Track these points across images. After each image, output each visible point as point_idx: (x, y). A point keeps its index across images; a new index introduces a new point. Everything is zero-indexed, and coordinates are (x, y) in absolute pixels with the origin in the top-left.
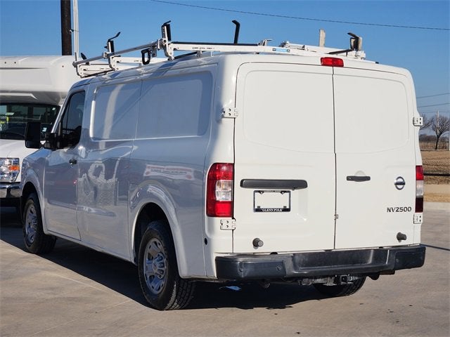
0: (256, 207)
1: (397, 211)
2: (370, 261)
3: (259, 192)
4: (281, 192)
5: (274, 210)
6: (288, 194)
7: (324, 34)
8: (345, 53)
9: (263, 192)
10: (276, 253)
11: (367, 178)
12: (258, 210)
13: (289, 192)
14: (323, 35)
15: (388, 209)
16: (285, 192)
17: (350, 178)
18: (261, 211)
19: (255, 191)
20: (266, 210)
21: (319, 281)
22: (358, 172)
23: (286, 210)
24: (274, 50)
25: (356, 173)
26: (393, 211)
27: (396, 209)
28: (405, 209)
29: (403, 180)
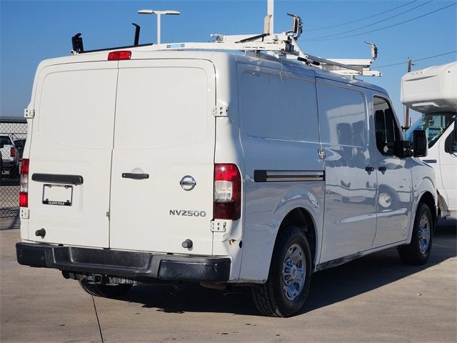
0: (45, 200)
3: (47, 185)
4: (65, 186)
5: (58, 204)
6: (71, 189)
9: (51, 186)
11: (147, 176)
12: (46, 202)
13: (71, 187)
15: (171, 211)
16: (69, 186)
17: (126, 175)
18: (48, 203)
19: (45, 185)
20: (52, 203)
22: (136, 169)
23: (68, 204)
24: (168, 47)
25: (133, 170)
26: (178, 215)
27: (182, 213)
28: (196, 214)
29: (193, 180)
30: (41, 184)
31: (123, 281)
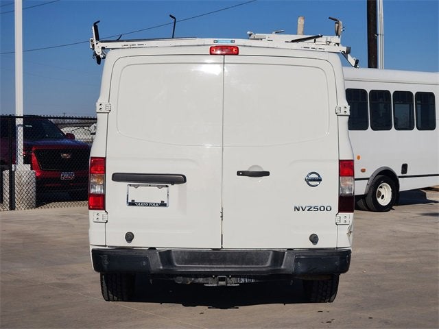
0: (130, 201)
1: (308, 210)
2: (268, 264)
3: (134, 186)
4: (158, 186)
5: (149, 205)
6: (166, 188)
7: (303, 21)
8: (313, 40)
9: (138, 186)
10: (154, 248)
11: (267, 174)
12: (133, 204)
13: (167, 186)
14: (301, 22)
16: (163, 186)
18: (136, 205)
19: (129, 185)
20: (140, 204)
21: (201, 280)
22: (254, 166)
23: (163, 204)
25: (251, 168)
26: (303, 210)
27: (308, 208)
28: (322, 209)
29: (319, 176)
30: (125, 184)
31: (243, 281)
